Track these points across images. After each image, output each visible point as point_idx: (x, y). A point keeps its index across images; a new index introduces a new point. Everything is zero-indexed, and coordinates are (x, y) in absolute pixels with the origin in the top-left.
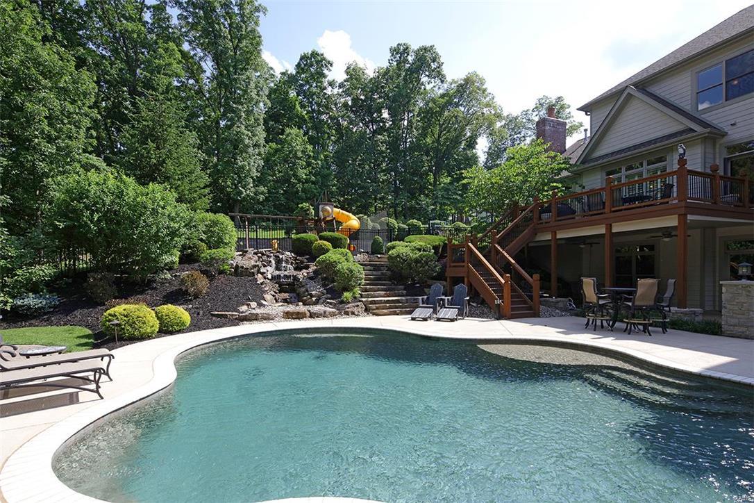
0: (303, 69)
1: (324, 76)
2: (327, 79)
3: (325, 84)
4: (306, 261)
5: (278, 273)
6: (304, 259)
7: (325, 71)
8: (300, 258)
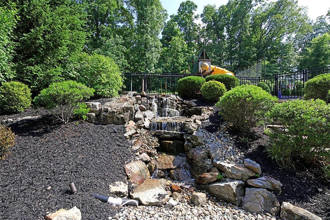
0: (181, 12)
1: (193, 13)
2: (194, 15)
3: (193, 18)
4: (194, 104)
5: (159, 119)
6: (193, 102)
7: (193, 11)
8: (187, 102)
